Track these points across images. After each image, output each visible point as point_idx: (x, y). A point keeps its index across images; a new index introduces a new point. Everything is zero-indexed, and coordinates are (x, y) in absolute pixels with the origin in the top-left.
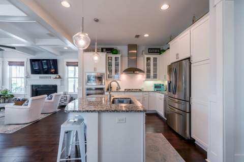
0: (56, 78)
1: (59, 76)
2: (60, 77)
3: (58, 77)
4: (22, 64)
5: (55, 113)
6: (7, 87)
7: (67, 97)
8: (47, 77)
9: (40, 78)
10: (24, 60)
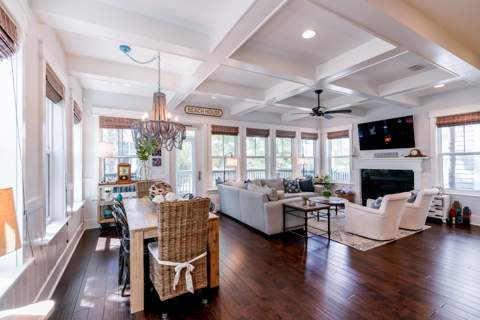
0: (411, 156)
1: (419, 151)
2: (419, 154)
3: (415, 153)
4: (345, 134)
5: (420, 233)
6: (327, 172)
7: (443, 200)
8: (389, 155)
9: (376, 156)
10: (348, 127)
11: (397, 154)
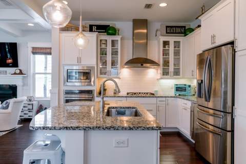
0: (15, 74)
1: (20, 70)
2: (21, 73)
3: (18, 71)
7: (32, 105)
11: (6, 72)
